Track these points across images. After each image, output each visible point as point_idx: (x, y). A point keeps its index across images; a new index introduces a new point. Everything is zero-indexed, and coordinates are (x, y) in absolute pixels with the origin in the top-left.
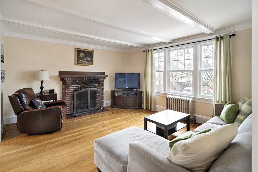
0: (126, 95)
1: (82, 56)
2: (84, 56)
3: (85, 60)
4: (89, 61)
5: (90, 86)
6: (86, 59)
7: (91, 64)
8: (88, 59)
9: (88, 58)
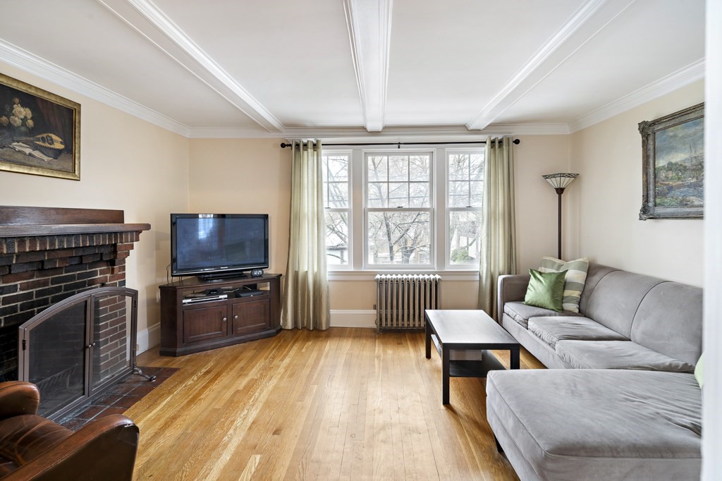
0: (226, 296)
1: (24, 120)
2: (30, 123)
3: (41, 143)
4: (57, 154)
5: (72, 278)
6: (43, 140)
7: (67, 172)
8: (52, 142)
9: (54, 137)
